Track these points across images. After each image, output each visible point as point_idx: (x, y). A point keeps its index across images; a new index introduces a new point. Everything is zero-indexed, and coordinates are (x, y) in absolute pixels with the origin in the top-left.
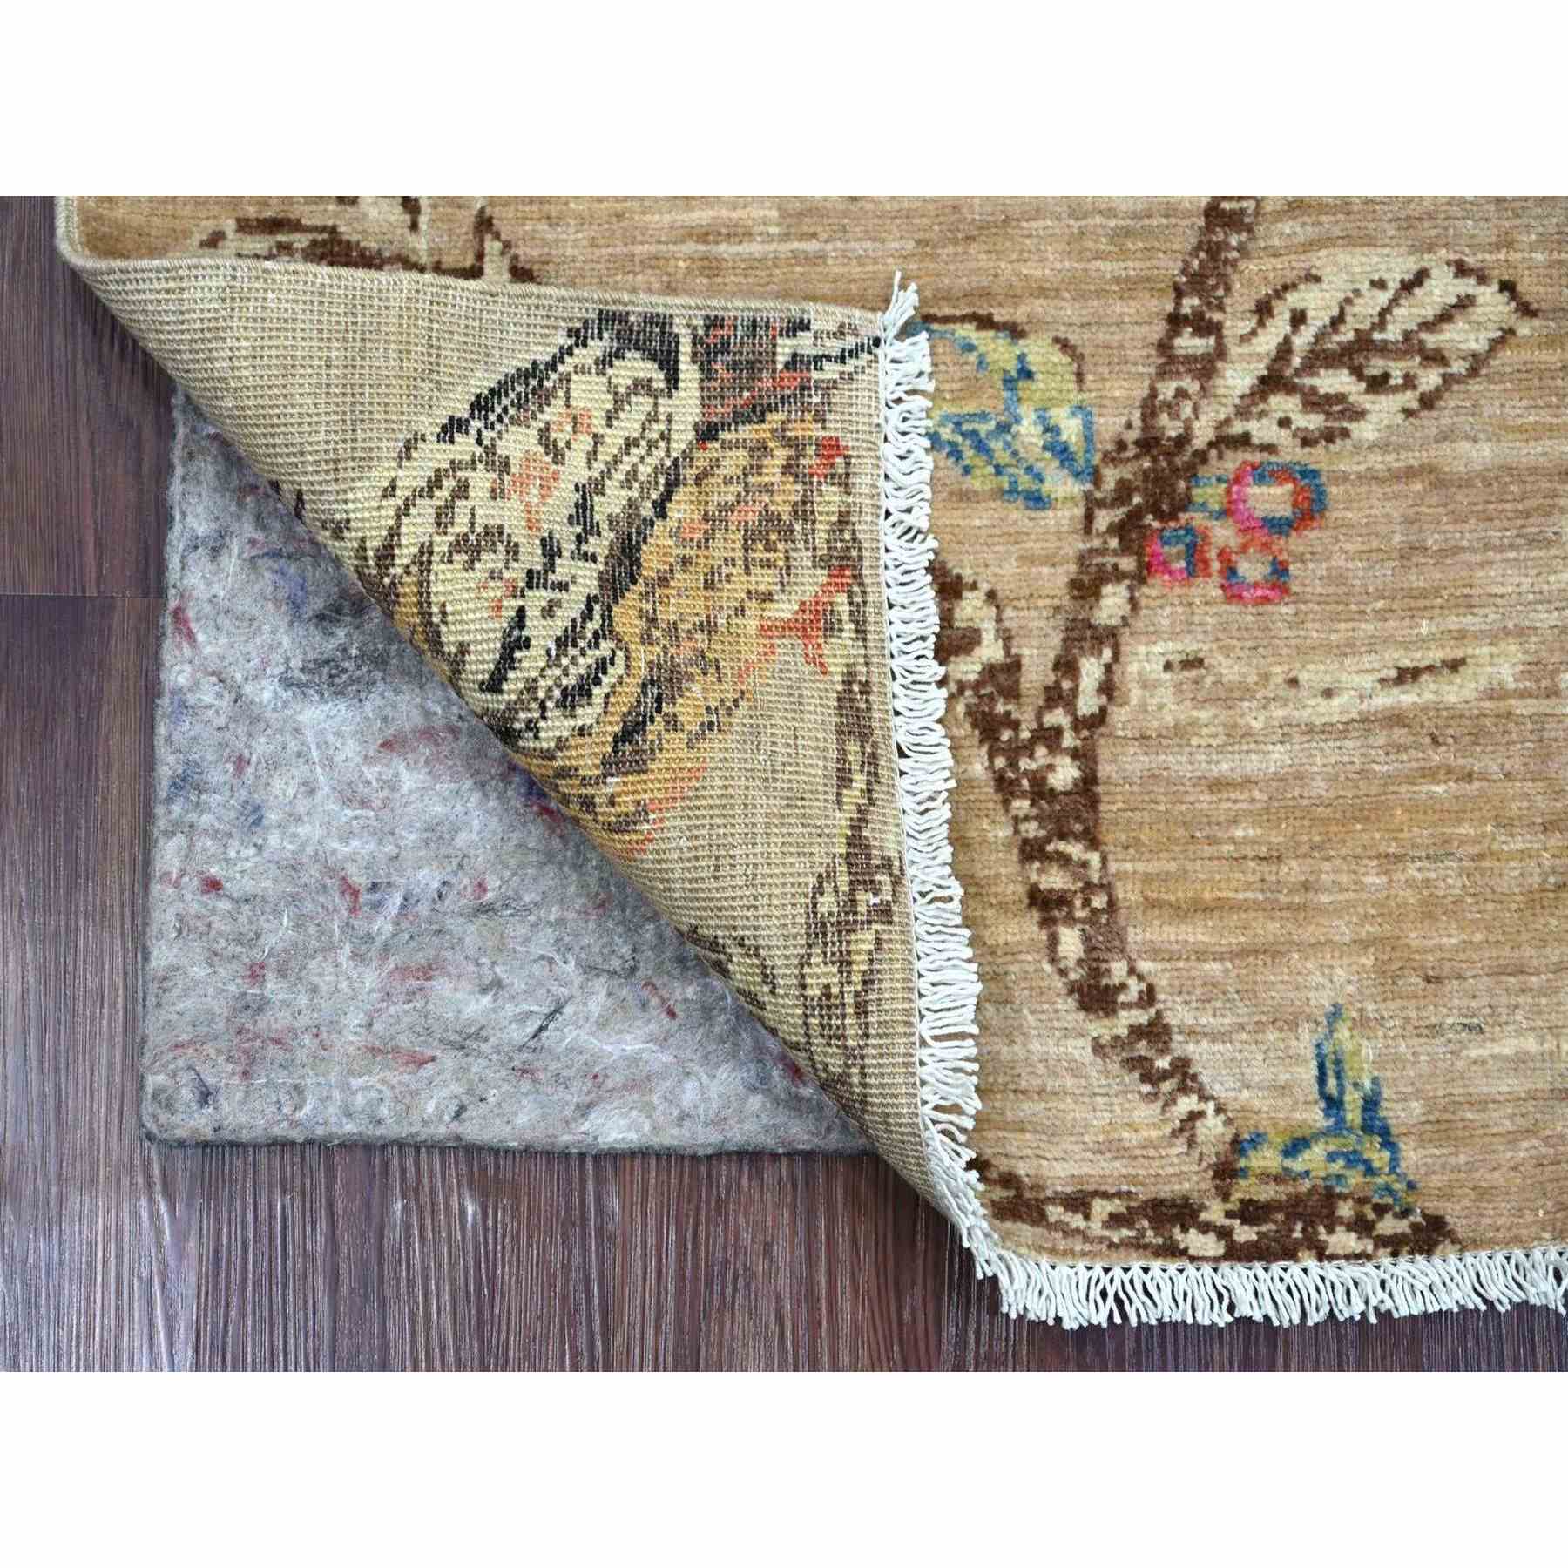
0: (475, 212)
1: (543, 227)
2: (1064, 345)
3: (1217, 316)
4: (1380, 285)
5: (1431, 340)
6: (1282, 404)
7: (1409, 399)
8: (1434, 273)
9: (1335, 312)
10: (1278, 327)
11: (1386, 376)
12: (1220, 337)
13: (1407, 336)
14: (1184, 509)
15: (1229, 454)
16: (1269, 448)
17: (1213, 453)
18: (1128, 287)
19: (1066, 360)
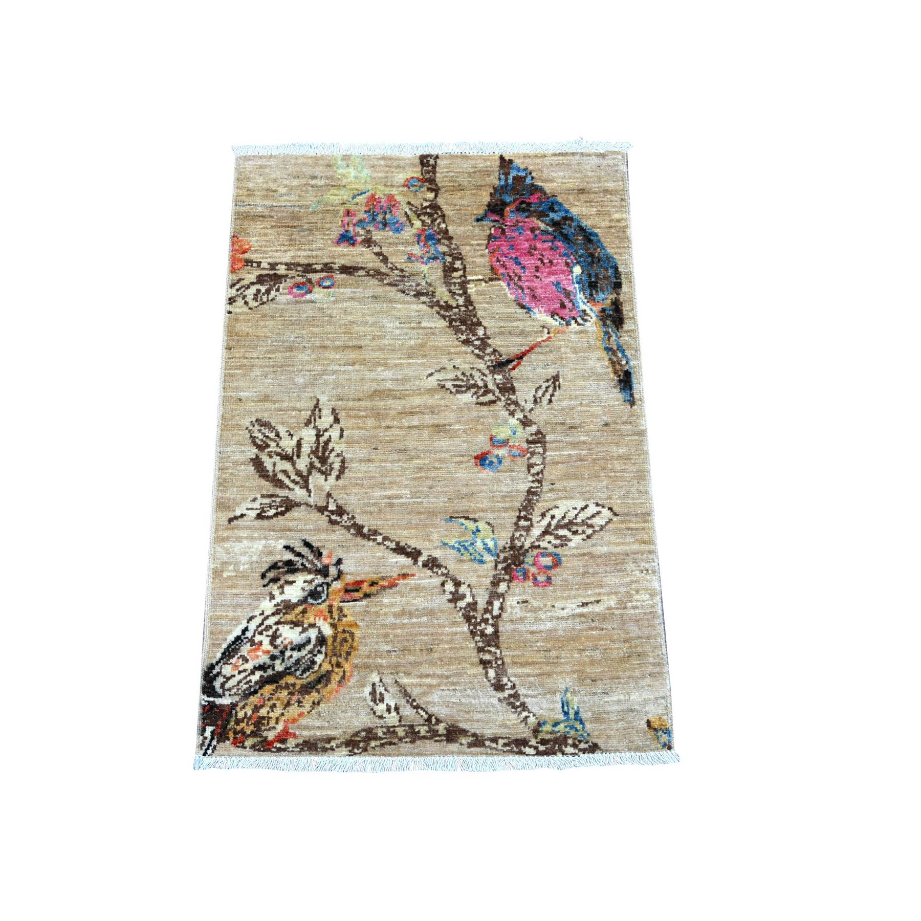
0: (326, 492)
1: (345, 496)
2: (489, 524)
3: (530, 517)
4: (575, 508)
5: (589, 522)
6: (548, 538)
7: (584, 536)
8: (590, 505)
9: (563, 515)
10: (547, 519)
11: (577, 531)
12: (531, 521)
13: (583, 521)
14: (522, 564)
15: (534, 550)
16: (546, 549)
17: (530, 550)
18: (506, 510)
19: (489, 527)
